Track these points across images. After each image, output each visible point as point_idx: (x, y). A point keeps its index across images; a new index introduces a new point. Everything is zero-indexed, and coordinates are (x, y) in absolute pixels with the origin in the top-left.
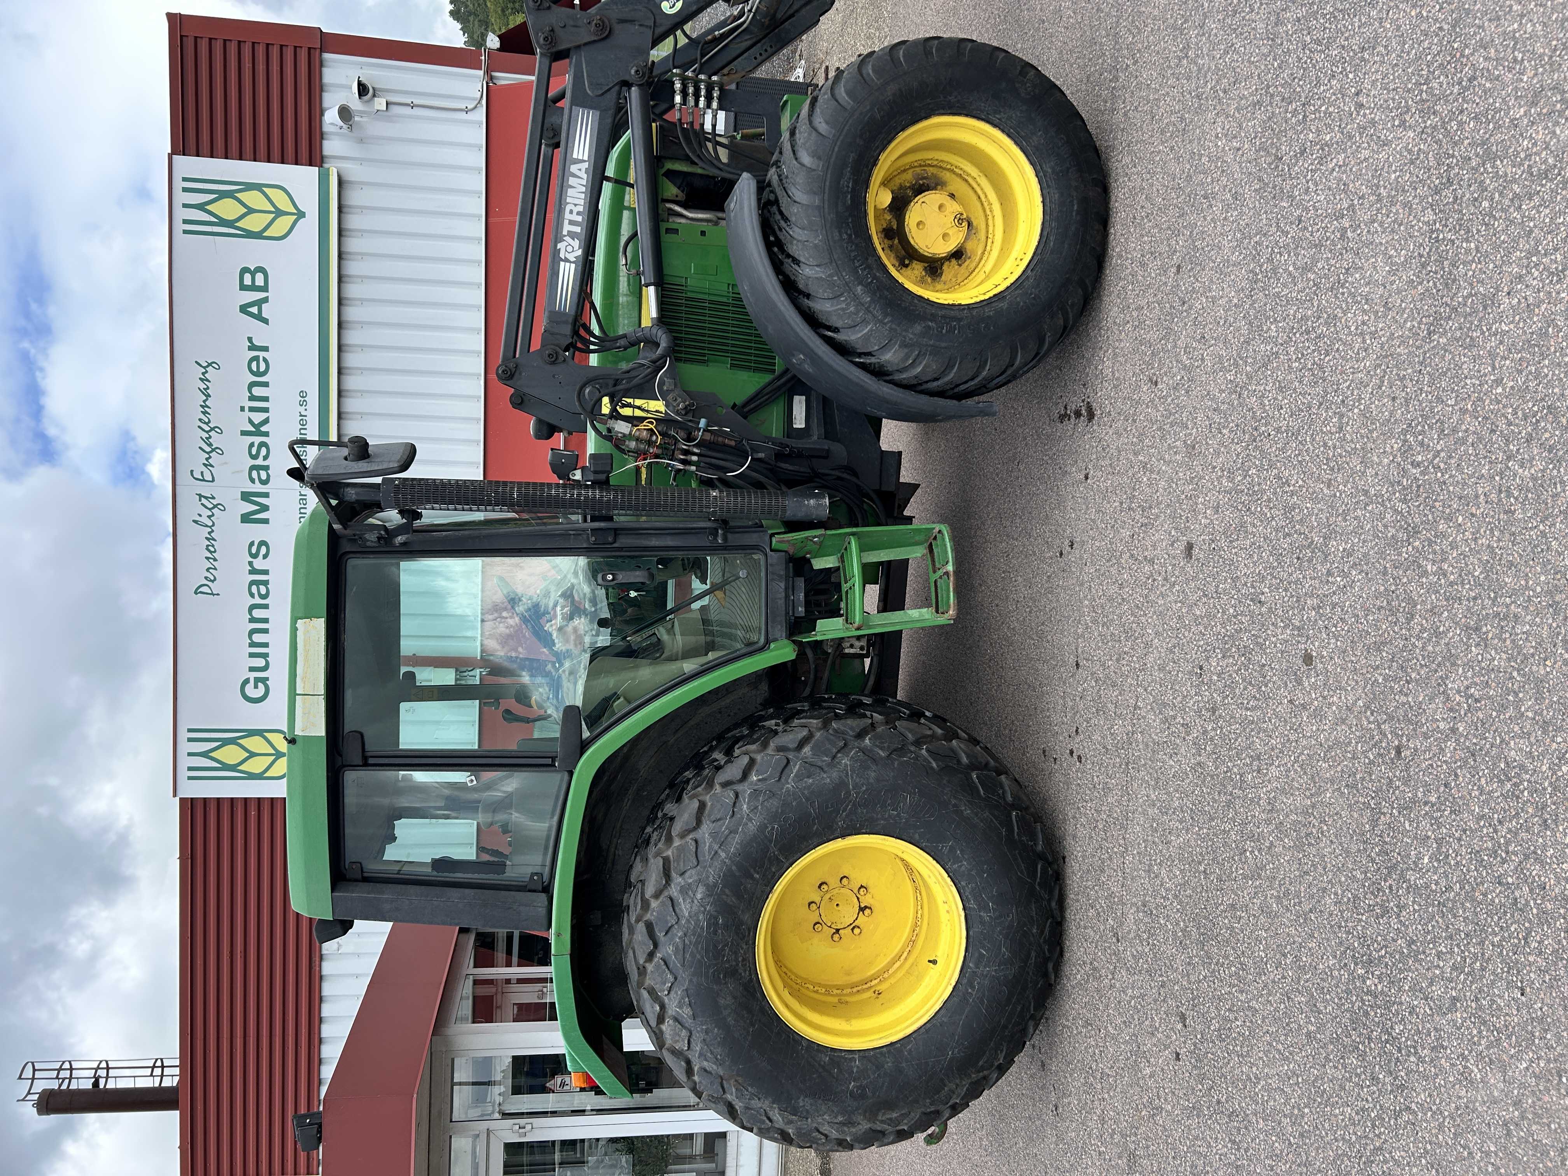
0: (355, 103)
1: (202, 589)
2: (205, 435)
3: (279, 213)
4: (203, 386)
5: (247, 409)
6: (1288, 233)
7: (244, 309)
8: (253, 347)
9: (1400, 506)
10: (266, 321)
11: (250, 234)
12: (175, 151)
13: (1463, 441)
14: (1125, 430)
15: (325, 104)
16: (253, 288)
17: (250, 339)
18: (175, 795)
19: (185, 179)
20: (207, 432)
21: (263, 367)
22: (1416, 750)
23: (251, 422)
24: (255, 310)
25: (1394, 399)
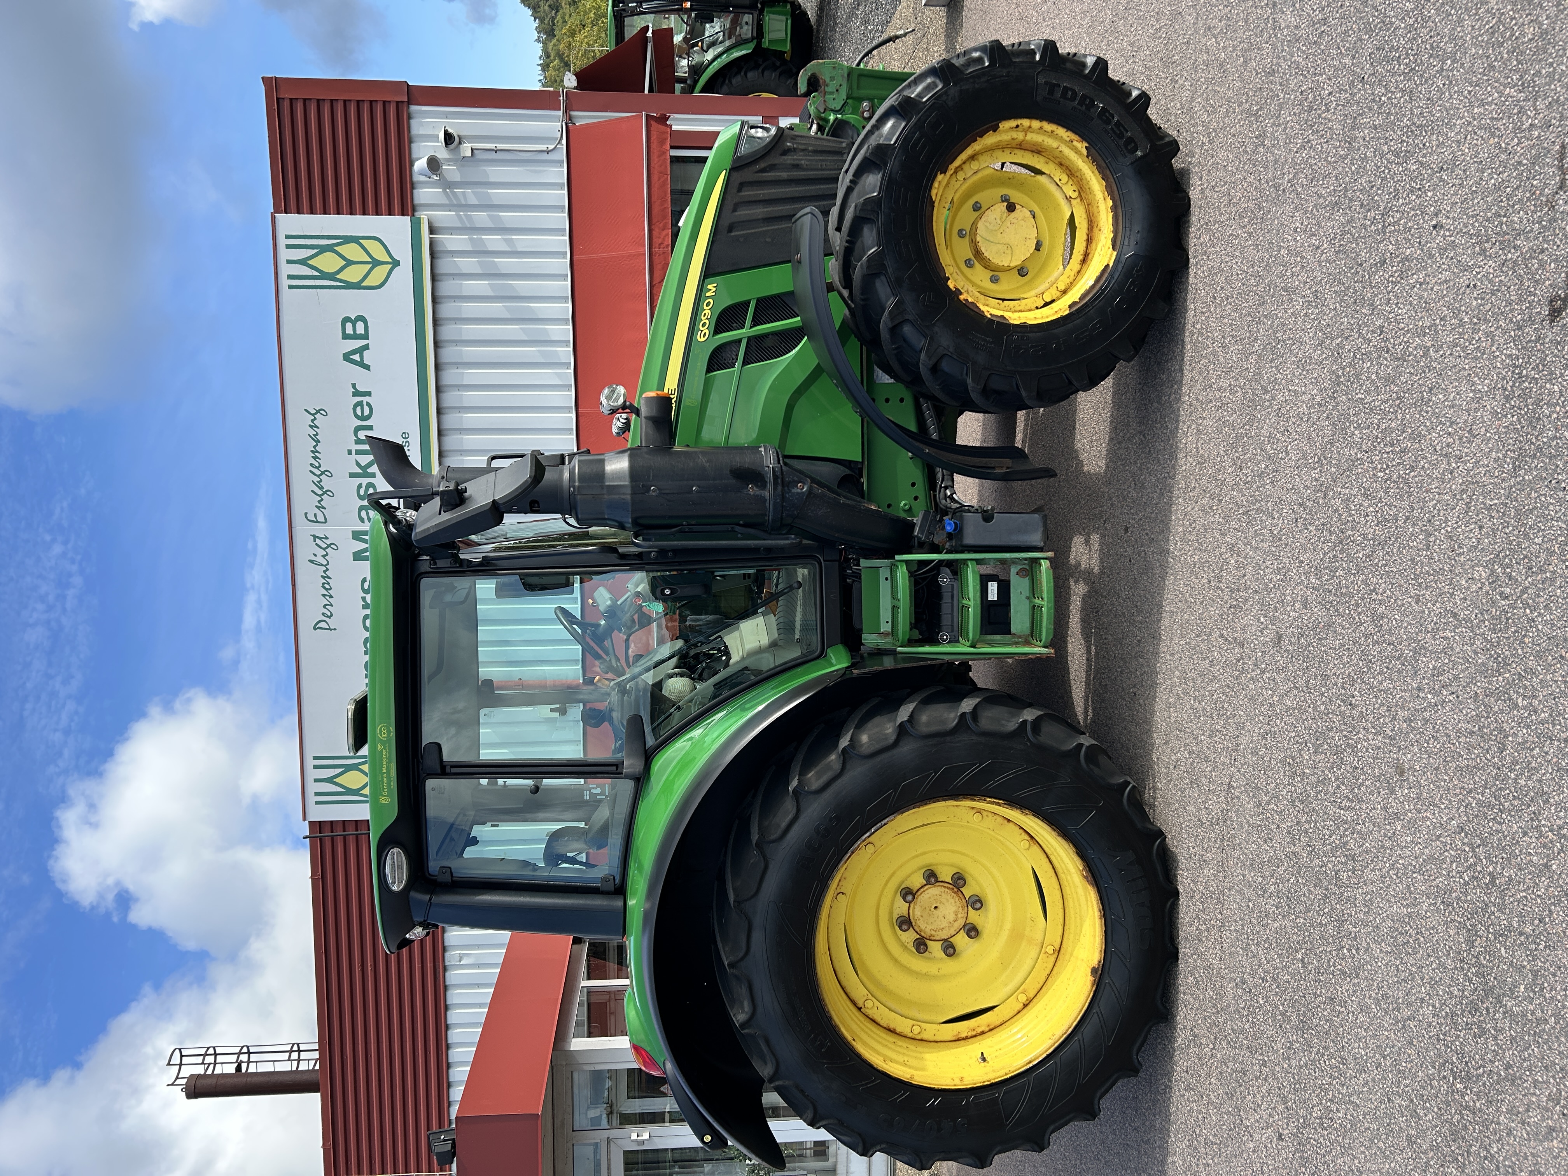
0: (442, 153)
1: (319, 625)
2: (316, 479)
3: (376, 263)
4: (312, 433)
5: (353, 452)
6: (1370, 341)
7: (347, 357)
8: (356, 393)
9: (1489, 635)
10: (367, 368)
11: (349, 286)
12: (277, 210)
13: (1552, 581)
14: (1211, 508)
15: (414, 156)
16: (355, 336)
17: (354, 385)
18: (304, 819)
19: (287, 237)
20: (318, 476)
21: (367, 412)
22: (1511, 880)
23: (358, 464)
24: (357, 357)
25: (1481, 528)
